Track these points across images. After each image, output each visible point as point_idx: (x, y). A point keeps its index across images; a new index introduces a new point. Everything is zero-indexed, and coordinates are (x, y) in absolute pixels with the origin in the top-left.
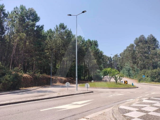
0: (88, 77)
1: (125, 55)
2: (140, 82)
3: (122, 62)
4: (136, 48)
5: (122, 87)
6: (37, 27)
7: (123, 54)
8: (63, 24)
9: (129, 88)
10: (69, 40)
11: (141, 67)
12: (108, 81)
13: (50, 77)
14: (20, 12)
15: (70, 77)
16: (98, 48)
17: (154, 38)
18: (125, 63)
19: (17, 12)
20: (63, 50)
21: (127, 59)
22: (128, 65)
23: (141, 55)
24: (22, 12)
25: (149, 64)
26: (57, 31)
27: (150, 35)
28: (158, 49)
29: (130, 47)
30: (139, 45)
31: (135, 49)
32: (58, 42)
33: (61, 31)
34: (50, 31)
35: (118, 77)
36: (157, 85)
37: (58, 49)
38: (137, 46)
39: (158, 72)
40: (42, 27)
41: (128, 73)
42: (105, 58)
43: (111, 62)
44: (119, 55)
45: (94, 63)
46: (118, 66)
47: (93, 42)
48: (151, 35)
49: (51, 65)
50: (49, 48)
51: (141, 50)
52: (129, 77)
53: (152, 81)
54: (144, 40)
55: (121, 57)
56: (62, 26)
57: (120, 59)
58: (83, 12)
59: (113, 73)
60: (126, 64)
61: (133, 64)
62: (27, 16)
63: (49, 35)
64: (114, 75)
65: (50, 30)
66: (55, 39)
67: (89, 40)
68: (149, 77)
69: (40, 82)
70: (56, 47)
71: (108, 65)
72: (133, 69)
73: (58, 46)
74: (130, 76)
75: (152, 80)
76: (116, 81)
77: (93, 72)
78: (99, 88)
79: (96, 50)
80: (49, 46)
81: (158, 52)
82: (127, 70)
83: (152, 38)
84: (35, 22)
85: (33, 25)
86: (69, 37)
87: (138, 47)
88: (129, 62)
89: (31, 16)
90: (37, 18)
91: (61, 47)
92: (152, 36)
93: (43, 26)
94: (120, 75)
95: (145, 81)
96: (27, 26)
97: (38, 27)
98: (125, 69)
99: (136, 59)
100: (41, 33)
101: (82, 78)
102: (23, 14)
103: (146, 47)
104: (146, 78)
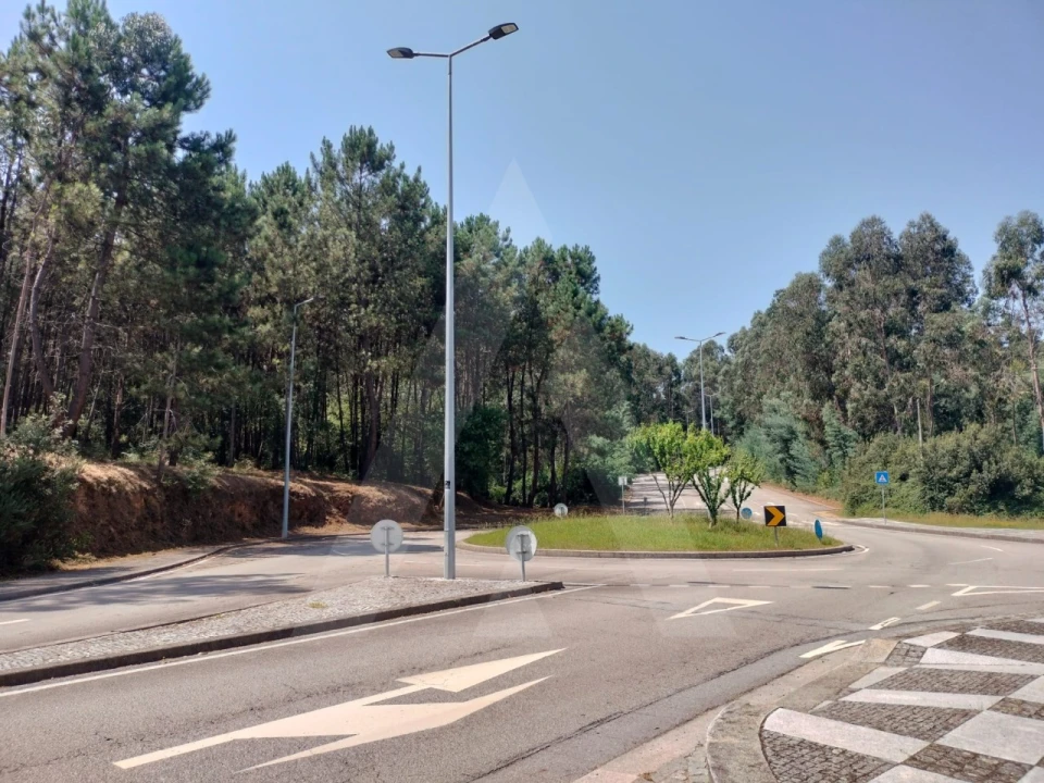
0: (529, 483)
1: (765, 344)
2: (858, 511)
3: (746, 390)
4: (831, 299)
5: (749, 548)
6: (187, 149)
7: (751, 340)
8: (371, 132)
9: (793, 555)
10: (409, 241)
11: (862, 419)
12: (654, 507)
13: (282, 483)
14: (68, 40)
15: (415, 484)
16: (595, 297)
17: (944, 238)
18: (760, 397)
19: (46, 40)
20: (366, 306)
21: (778, 372)
22: (782, 407)
23: (864, 341)
24: (81, 39)
25: (914, 400)
26: (331, 179)
27: (917, 219)
28: (965, 306)
29: (793, 293)
30: (851, 284)
31: (824, 308)
32: (336, 251)
33: (356, 178)
34: (285, 180)
35: (726, 485)
36: (962, 535)
37: (336, 297)
38: (840, 288)
39: (970, 451)
40: (223, 147)
41: (781, 456)
42: (642, 362)
43: (674, 390)
44: (725, 345)
45: (573, 396)
46: (718, 414)
47: (564, 260)
48: (927, 218)
49: (288, 404)
50: (274, 289)
51: (863, 315)
52: (784, 481)
53: (933, 509)
54: (885, 251)
55: (740, 360)
56: (365, 151)
57: (733, 367)
58: (497, 33)
59: (692, 458)
60: (769, 401)
61: (811, 403)
62: (120, 64)
63: (272, 205)
64: (696, 469)
65: (286, 170)
66: (312, 236)
67: (540, 243)
68: (910, 480)
69: (214, 516)
70: (323, 285)
71: (655, 408)
72: (813, 434)
73: (338, 277)
74: (791, 473)
75: (932, 498)
76: (713, 511)
77: (566, 452)
78: (599, 556)
79: (582, 312)
80: (275, 277)
81: (966, 328)
82: (774, 441)
83: (929, 235)
84: (169, 106)
85: (161, 132)
86: (409, 224)
87: (846, 291)
88: (791, 388)
89: (145, 71)
90: (188, 86)
91: (354, 287)
92: (932, 225)
93: (230, 137)
94: (740, 469)
95: (886, 506)
96: (115, 133)
97: (194, 144)
98: (762, 431)
99: (830, 371)
100: (217, 189)
101: (495, 488)
102: (89, 54)
103: (896, 295)
104: (894, 485)
